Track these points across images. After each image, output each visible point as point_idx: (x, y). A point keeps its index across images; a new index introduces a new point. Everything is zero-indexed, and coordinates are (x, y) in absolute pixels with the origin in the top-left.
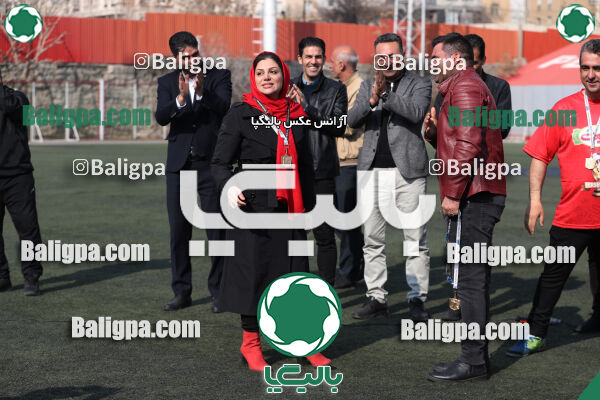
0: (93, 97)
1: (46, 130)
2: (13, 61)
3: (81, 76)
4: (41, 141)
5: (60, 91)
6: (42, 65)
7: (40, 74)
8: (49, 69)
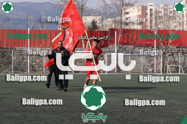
2: (161, 45)
3: (184, 51)
4: (171, 73)
5: (177, 56)
6: (171, 47)
7: (170, 50)
8: (173, 48)
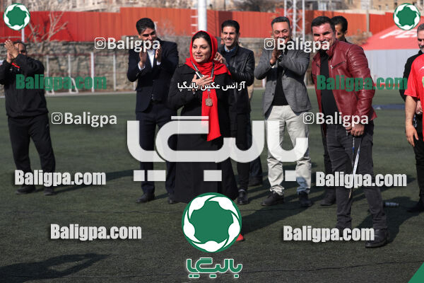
0: (87, 64)
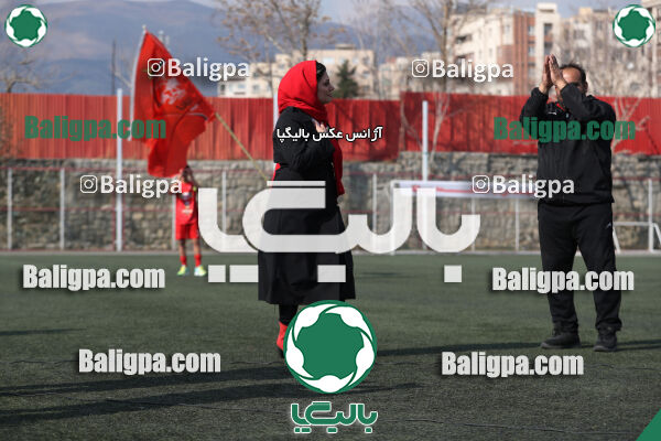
1: (625, 239)
4: (619, 251)
5: (641, 190)
6: (620, 158)
8: (628, 163)
